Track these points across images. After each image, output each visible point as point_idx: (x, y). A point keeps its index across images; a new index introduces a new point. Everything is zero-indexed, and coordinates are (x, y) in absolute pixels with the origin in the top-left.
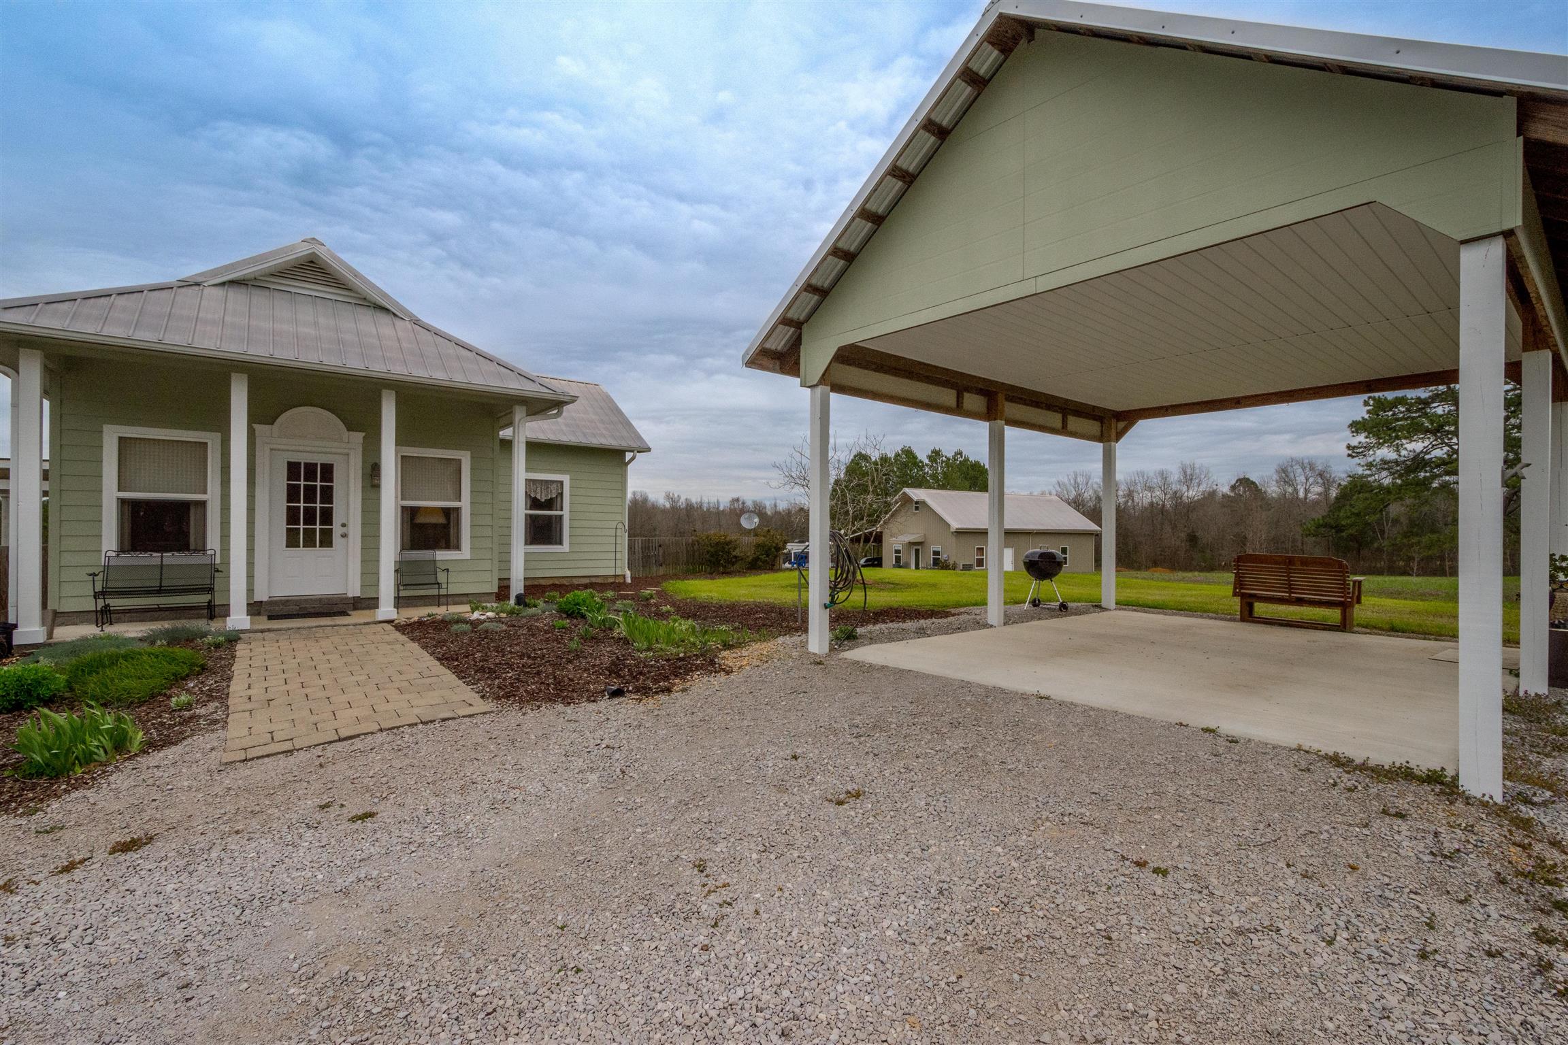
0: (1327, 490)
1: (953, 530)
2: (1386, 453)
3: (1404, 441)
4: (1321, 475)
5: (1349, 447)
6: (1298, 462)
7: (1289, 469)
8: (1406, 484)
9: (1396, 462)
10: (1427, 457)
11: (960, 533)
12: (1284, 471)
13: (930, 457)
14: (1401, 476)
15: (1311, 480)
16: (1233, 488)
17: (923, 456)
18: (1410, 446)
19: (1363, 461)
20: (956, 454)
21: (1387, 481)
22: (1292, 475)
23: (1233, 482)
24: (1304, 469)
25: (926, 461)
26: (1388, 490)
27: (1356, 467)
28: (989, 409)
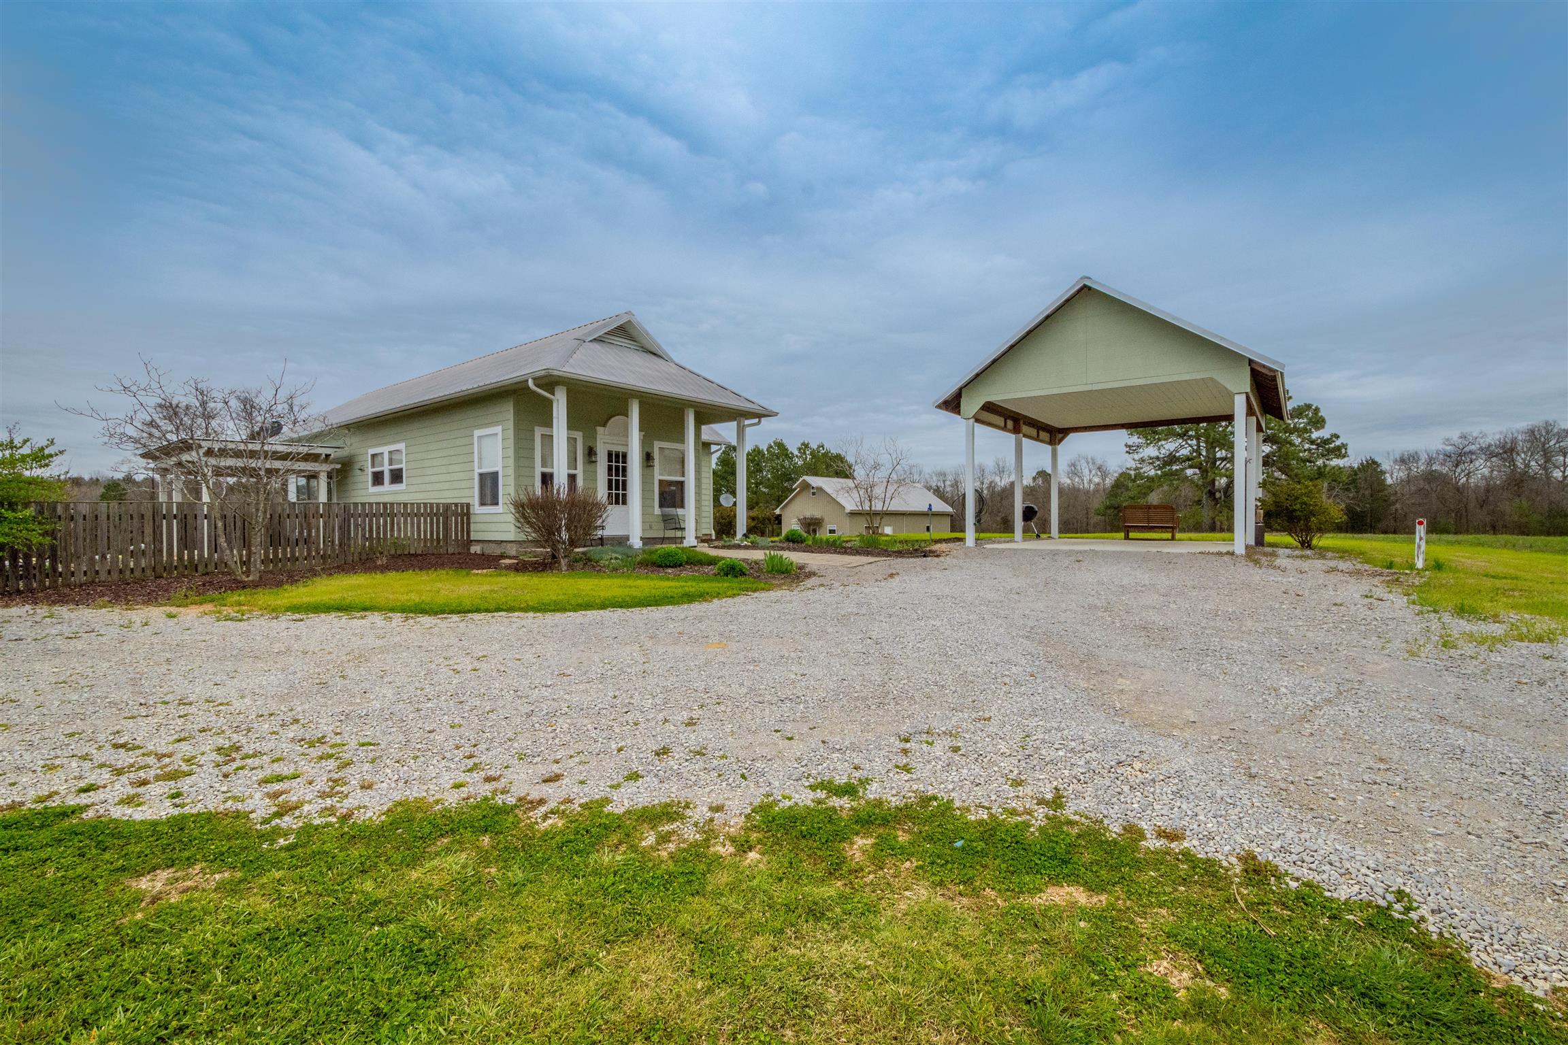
0: (1104, 480)
1: (848, 510)
2: (1151, 451)
3: (1163, 442)
4: (1099, 468)
5: (1126, 446)
6: (1083, 458)
7: (1077, 463)
8: (1165, 475)
9: (1158, 458)
10: (1177, 455)
11: (853, 514)
12: (1074, 465)
13: (799, 449)
14: (1160, 468)
15: (1093, 472)
16: (1034, 479)
17: (793, 448)
18: (1167, 447)
19: (1137, 457)
20: (819, 447)
21: (1152, 473)
22: (1079, 468)
23: (1034, 474)
24: (1088, 463)
25: (796, 452)
26: (1151, 479)
27: (1130, 462)
28: (1014, 428)
